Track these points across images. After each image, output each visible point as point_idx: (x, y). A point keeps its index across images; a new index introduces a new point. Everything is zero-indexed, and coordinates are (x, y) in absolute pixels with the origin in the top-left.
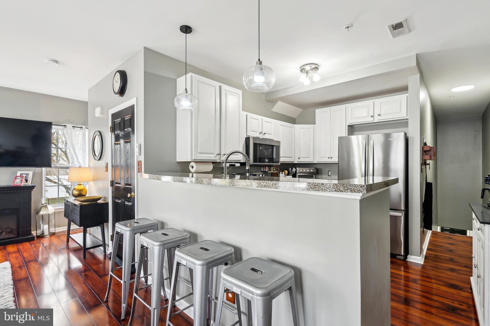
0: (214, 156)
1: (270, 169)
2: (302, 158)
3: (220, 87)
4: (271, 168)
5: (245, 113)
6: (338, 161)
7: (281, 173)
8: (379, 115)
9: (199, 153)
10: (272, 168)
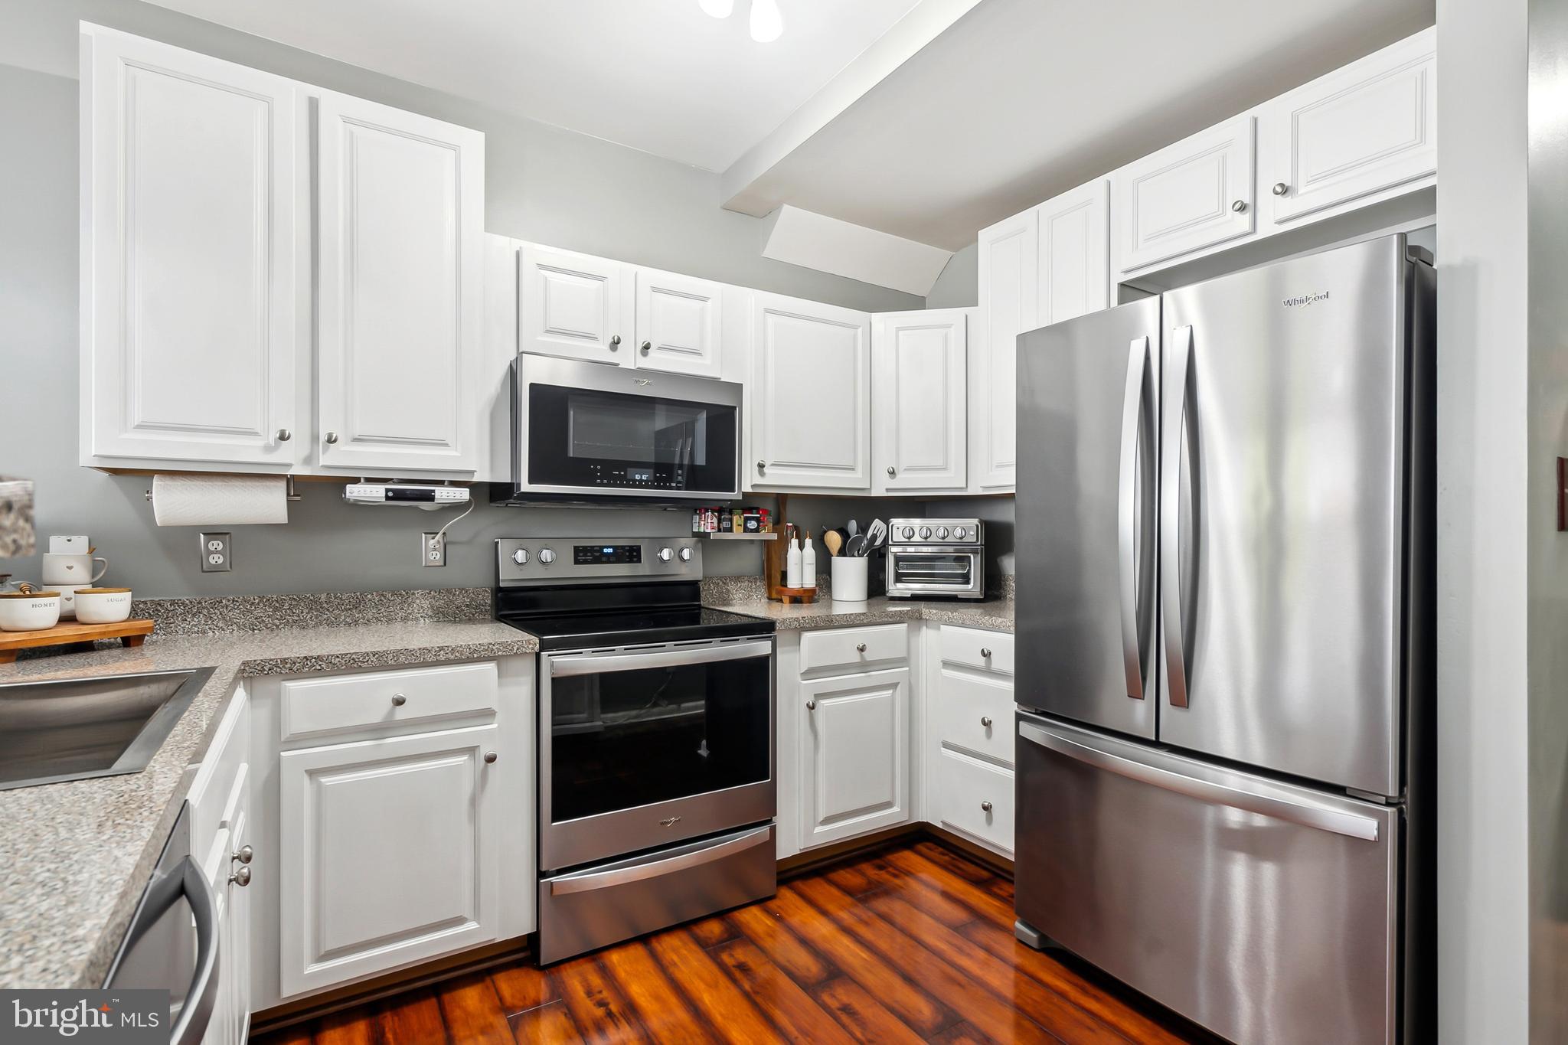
0: (259, 442)
1: (725, 524)
2: (905, 470)
3: (313, 105)
4: (731, 520)
5: (504, 245)
6: (1015, 483)
7: (795, 542)
8: (1285, 190)
9: (139, 427)
10: (737, 520)
